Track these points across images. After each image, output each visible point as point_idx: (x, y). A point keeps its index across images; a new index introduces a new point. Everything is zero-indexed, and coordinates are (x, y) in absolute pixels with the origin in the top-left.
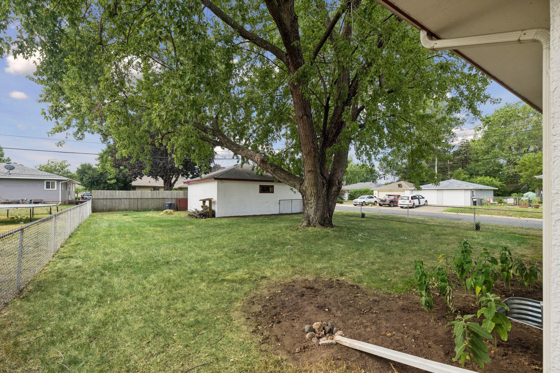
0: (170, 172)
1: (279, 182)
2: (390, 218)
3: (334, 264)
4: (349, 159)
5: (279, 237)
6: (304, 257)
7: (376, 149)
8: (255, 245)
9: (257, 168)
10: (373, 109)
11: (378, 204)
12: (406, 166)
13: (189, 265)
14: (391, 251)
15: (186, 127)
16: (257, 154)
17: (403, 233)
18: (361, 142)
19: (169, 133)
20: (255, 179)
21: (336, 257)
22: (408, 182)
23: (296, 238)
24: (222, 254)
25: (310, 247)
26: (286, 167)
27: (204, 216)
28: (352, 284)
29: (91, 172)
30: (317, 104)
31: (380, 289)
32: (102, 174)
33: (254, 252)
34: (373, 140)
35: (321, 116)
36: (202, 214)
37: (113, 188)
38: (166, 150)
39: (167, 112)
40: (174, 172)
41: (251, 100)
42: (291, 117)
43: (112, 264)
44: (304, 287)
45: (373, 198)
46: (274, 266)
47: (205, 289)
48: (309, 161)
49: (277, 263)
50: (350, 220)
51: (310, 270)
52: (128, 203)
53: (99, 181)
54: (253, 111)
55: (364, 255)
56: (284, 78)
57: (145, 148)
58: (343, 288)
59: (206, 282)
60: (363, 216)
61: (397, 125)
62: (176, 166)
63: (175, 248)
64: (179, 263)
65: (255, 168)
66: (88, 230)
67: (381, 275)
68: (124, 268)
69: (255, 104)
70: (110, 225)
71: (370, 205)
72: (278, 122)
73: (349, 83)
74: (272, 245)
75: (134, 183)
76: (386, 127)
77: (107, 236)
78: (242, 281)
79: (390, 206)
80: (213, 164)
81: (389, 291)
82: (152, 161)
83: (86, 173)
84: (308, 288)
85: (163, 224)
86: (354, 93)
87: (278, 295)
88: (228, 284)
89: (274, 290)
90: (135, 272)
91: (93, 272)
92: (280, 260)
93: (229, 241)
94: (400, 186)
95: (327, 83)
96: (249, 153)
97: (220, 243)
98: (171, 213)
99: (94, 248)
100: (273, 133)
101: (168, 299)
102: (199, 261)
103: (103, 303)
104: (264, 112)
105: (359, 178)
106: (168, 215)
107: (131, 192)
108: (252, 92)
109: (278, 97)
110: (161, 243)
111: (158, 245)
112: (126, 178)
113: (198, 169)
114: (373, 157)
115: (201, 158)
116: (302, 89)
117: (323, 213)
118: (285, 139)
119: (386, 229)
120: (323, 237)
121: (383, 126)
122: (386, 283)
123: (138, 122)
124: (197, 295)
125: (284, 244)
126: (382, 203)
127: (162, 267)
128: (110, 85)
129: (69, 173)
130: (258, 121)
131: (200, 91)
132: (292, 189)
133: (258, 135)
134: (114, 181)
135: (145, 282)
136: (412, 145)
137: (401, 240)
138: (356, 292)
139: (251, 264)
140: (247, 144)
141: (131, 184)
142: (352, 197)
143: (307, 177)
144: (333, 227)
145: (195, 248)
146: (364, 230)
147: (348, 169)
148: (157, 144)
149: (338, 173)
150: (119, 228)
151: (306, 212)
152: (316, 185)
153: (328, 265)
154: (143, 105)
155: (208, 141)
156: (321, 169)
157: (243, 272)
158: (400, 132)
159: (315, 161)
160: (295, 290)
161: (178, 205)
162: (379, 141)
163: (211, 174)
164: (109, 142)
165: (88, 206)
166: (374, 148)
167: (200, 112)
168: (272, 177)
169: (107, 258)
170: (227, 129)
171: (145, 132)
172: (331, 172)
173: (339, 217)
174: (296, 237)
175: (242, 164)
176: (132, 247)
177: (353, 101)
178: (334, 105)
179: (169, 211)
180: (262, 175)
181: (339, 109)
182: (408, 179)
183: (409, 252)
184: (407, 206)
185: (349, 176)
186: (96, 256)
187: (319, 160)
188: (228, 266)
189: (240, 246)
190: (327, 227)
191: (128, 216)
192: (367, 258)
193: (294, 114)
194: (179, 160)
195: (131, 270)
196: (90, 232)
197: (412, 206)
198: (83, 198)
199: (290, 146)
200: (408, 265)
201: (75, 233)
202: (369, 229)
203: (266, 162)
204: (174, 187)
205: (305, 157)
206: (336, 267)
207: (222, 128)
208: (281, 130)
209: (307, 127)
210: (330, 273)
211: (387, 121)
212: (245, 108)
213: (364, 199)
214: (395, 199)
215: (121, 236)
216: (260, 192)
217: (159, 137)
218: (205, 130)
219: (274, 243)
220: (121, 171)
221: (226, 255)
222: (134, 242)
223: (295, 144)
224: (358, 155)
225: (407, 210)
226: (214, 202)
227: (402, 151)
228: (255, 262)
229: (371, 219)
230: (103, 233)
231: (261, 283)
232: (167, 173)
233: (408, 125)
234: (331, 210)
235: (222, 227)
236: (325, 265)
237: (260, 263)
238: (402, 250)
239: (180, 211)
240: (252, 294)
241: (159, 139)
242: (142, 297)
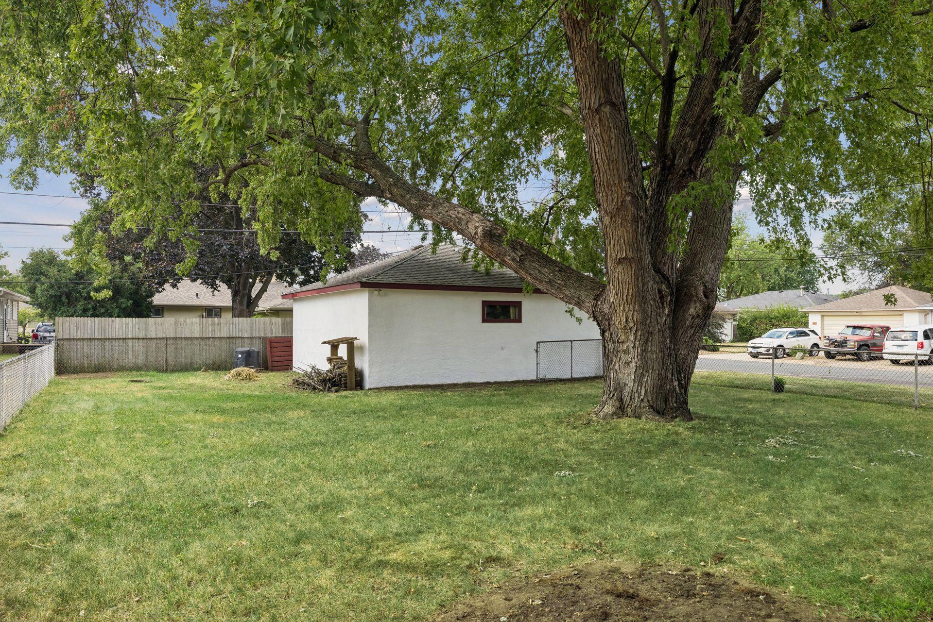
0: (248, 269)
1: (537, 291)
2: (860, 393)
3: (697, 524)
4: (734, 224)
5: (535, 444)
6: (608, 503)
7: (816, 196)
8: (469, 466)
9: (475, 256)
10: (807, 78)
11: (822, 354)
12: (907, 241)
13: (290, 517)
14: (868, 492)
15: (286, 147)
16: (475, 216)
17: (903, 439)
18: (771, 175)
19: (244, 165)
20: (471, 283)
21: (702, 504)
22: (913, 287)
23: (584, 449)
24: (380, 491)
25: (624, 475)
26: (555, 251)
27: (334, 385)
28: (752, 586)
29: (56, 271)
30: (640, 72)
31: (839, 605)
32: (79, 275)
33: (467, 487)
34: (807, 169)
35: (653, 106)
36: (329, 380)
37: (107, 311)
38: (238, 210)
39: (225, 104)
40: (256, 269)
41: (455, 69)
42: (567, 111)
43: (96, 510)
44: (608, 592)
45: (806, 334)
46: (523, 528)
47: (332, 587)
48: (620, 232)
49: (533, 519)
50: (740, 399)
51: (627, 543)
52: (142, 349)
53: (74, 295)
54: (463, 101)
55: (786, 502)
56: (546, 6)
57: (183, 207)
58: (725, 600)
59: (334, 568)
60: (779, 386)
61: (880, 123)
62: (263, 252)
63: (256, 471)
64: (266, 512)
65: (471, 254)
66: (44, 419)
67: (841, 563)
68: (126, 521)
69: (469, 78)
70: (98, 408)
71: (799, 355)
72: (532, 127)
73: (733, 7)
74: (515, 467)
75: (158, 299)
76: (847, 130)
77: (90, 436)
78: (433, 569)
79: (857, 357)
80: (358, 245)
81: (867, 613)
82: (200, 239)
83: (42, 273)
84: (619, 596)
85: (229, 405)
86: (750, 35)
87: (535, 613)
88: (394, 574)
89: (523, 597)
90: (151, 535)
91: (50, 531)
92: (540, 511)
93: (399, 455)
94: (889, 299)
95: (667, 13)
96: (452, 213)
97: (375, 458)
98: (249, 378)
99: (55, 467)
100: (518, 157)
101: (234, 613)
102: (317, 507)
103: (68, 614)
104: (493, 101)
105: (764, 279)
106: (243, 383)
107: (151, 320)
108: (461, 49)
109: (532, 57)
110: (222, 458)
111: (213, 462)
112: (139, 285)
113: (320, 259)
114: (806, 217)
115: (326, 231)
116: (598, 31)
117: (662, 379)
118: (552, 173)
119: (850, 425)
120: (662, 447)
121: (837, 128)
122: (856, 588)
123: (165, 140)
124: (311, 604)
125: (551, 466)
126: (833, 350)
127: (220, 523)
128: (96, 47)
129: (6, 274)
130: (475, 126)
131: (309, 46)
132: (570, 312)
133: (477, 166)
134: (106, 294)
135: (175, 561)
136: (926, 180)
137: (898, 459)
138: (763, 613)
139: (457, 519)
140: (448, 191)
141: (151, 302)
142: (744, 334)
143: (614, 278)
144: (691, 419)
145: (307, 471)
146: (783, 427)
147: (731, 254)
148: (214, 196)
149: (705, 264)
150: (119, 414)
151: (612, 374)
152: (640, 298)
153: (679, 530)
154: (180, 96)
155: (344, 185)
156: (653, 254)
157: (436, 541)
158: (887, 142)
159: (636, 231)
160: (585, 601)
161: (268, 353)
162: (825, 171)
163: (352, 272)
164: (99, 194)
165: (46, 356)
166: (809, 191)
167: (321, 108)
168: (515, 279)
169: (85, 494)
170: (394, 151)
171: (185, 166)
172: (683, 261)
173: (708, 390)
174: (584, 447)
175: (436, 243)
176: (150, 464)
177: (745, 56)
178: (689, 73)
179: (245, 370)
180: (488, 273)
181: (705, 83)
182: (915, 278)
183: (924, 497)
184: (913, 358)
185: (734, 274)
186: (59, 486)
187: (649, 228)
188: (394, 525)
189: (428, 467)
190: (673, 418)
191: (143, 384)
192: (794, 511)
193: (574, 103)
194: (269, 236)
195: (143, 529)
196: (48, 425)
197: (927, 358)
198: (35, 337)
199: (565, 193)
200: (922, 534)
201: (13, 426)
202: (799, 426)
203: (500, 236)
204: (257, 309)
205: (607, 220)
206: (701, 535)
207: (380, 150)
208: (539, 150)
209: (613, 136)
210: (686, 553)
211: (847, 114)
212: (442, 93)
213: (781, 337)
214: (873, 337)
215: (121, 436)
216: (484, 321)
217: (219, 178)
218: (335, 154)
219: (521, 461)
220: (125, 267)
221: (390, 494)
222: (155, 452)
223: (580, 188)
224: (762, 212)
225: (911, 369)
226: (361, 348)
227: (892, 200)
228: (469, 517)
229: (803, 396)
230: (79, 428)
231: (485, 574)
232: (239, 270)
233: (912, 123)
234: (684, 371)
235: (381, 414)
236: (669, 529)
237: (484, 518)
238: (904, 488)
239: (272, 371)
240: (460, 606)
241: (218, 182)
242: (166, 602)
